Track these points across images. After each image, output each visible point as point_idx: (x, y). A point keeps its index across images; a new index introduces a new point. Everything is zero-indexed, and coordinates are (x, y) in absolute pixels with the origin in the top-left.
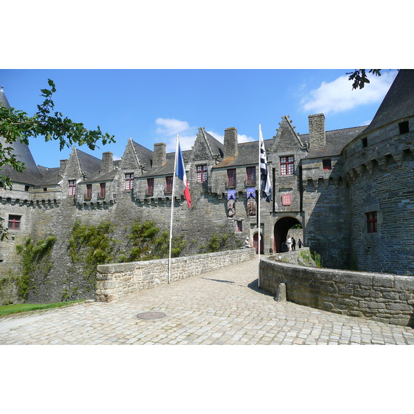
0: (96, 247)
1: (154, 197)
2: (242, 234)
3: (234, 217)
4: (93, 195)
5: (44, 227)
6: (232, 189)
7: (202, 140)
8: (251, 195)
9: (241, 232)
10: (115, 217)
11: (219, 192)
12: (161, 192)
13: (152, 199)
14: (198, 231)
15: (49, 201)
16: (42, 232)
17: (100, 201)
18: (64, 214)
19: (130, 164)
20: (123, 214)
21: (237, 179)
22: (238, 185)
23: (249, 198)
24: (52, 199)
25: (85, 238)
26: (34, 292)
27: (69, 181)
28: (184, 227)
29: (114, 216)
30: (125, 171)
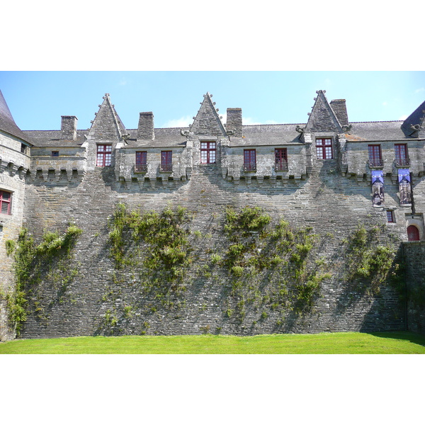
0: (162, 243)
1: (257, 175)
2: (395, 227)
3: (382, 205)
4: (149, 167)
5: (53, 213)
6: (377, 169)
7: (324, 107)
8: (404, 178)
9: (394, 224)
10: (191, 201)
11: (359, 172)
12: (269, 168)
13: (254, 178)
14: (332, 222)
15: (63, 171)
16: (51, 220)
17: (163, 176)
18: (93, 194)
19: (209, 128)
20: (204, 196)
21: (383, 158)
22: (385, 164)
23: (401, 182)
24: (69, 168)
25: (140, 230)
26: (38, 319)
27: (98, 145)
28: (309, 215)
29: (187, 198)
30: (202, 137)
